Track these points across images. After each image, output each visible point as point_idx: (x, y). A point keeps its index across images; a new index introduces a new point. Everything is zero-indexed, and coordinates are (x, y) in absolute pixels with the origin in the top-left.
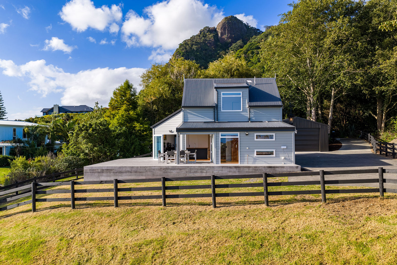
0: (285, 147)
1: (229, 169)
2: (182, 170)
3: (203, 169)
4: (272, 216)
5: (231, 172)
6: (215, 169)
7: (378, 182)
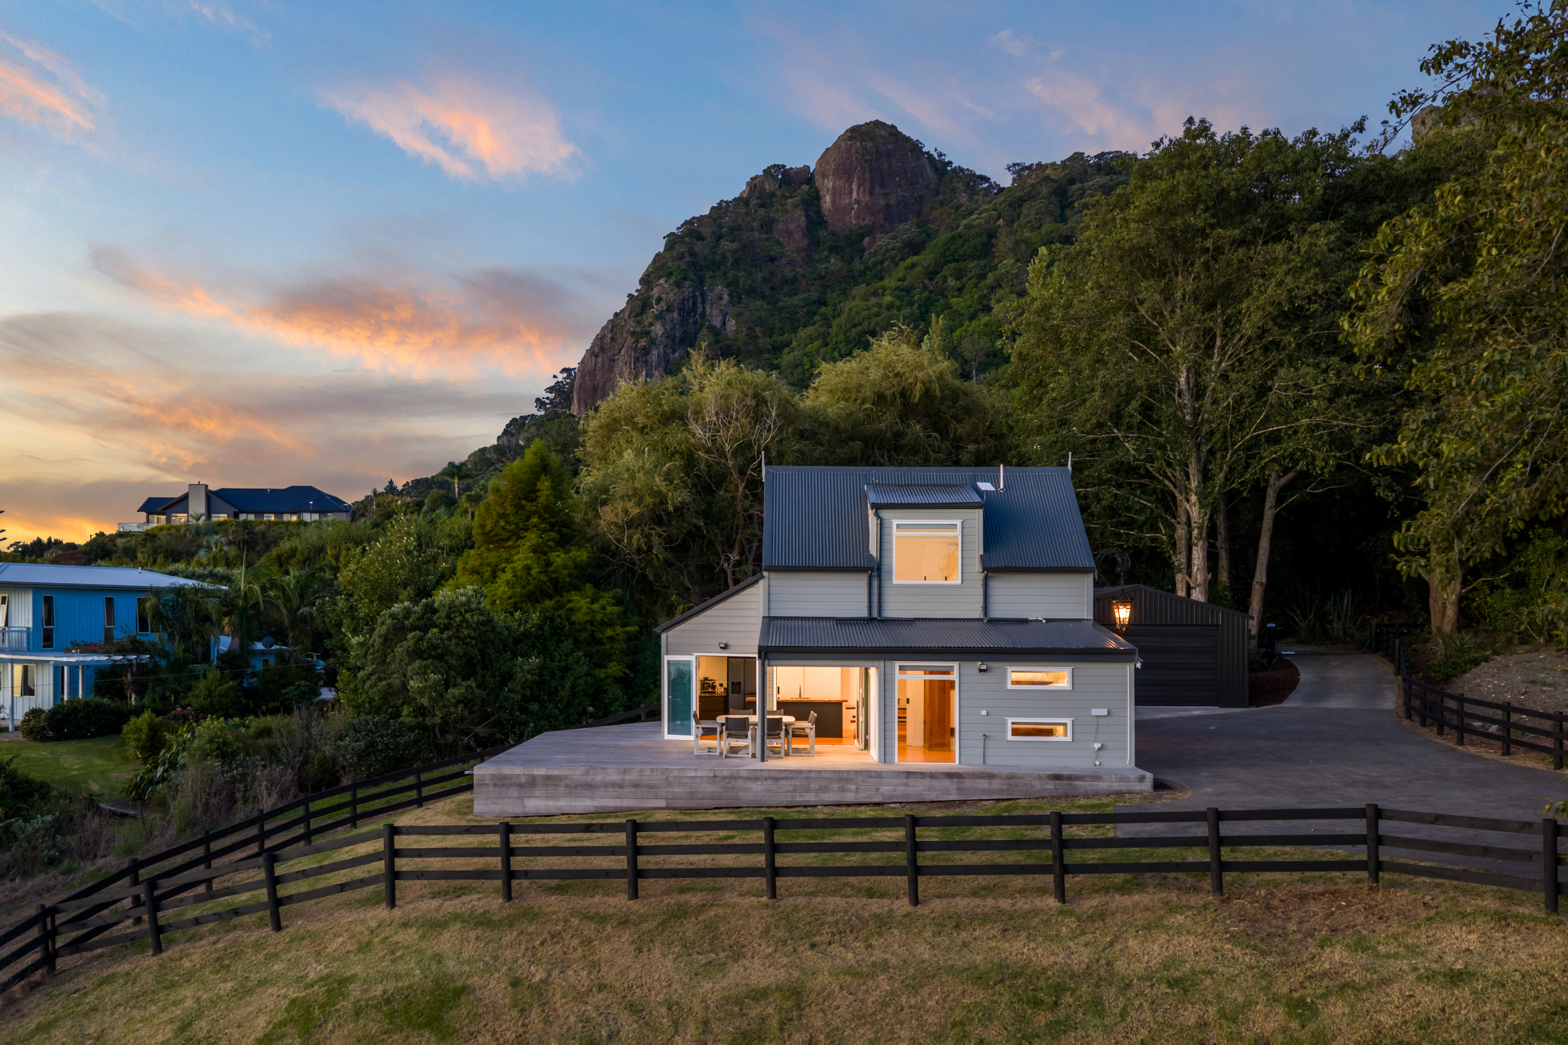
0: (1104, 712)
1: (927, 782)
2: (781, 783)
3: (848, 780)
4: (1078, 932)
5: (935, 790)
6: (885, 781)
7: (1365, 843)
